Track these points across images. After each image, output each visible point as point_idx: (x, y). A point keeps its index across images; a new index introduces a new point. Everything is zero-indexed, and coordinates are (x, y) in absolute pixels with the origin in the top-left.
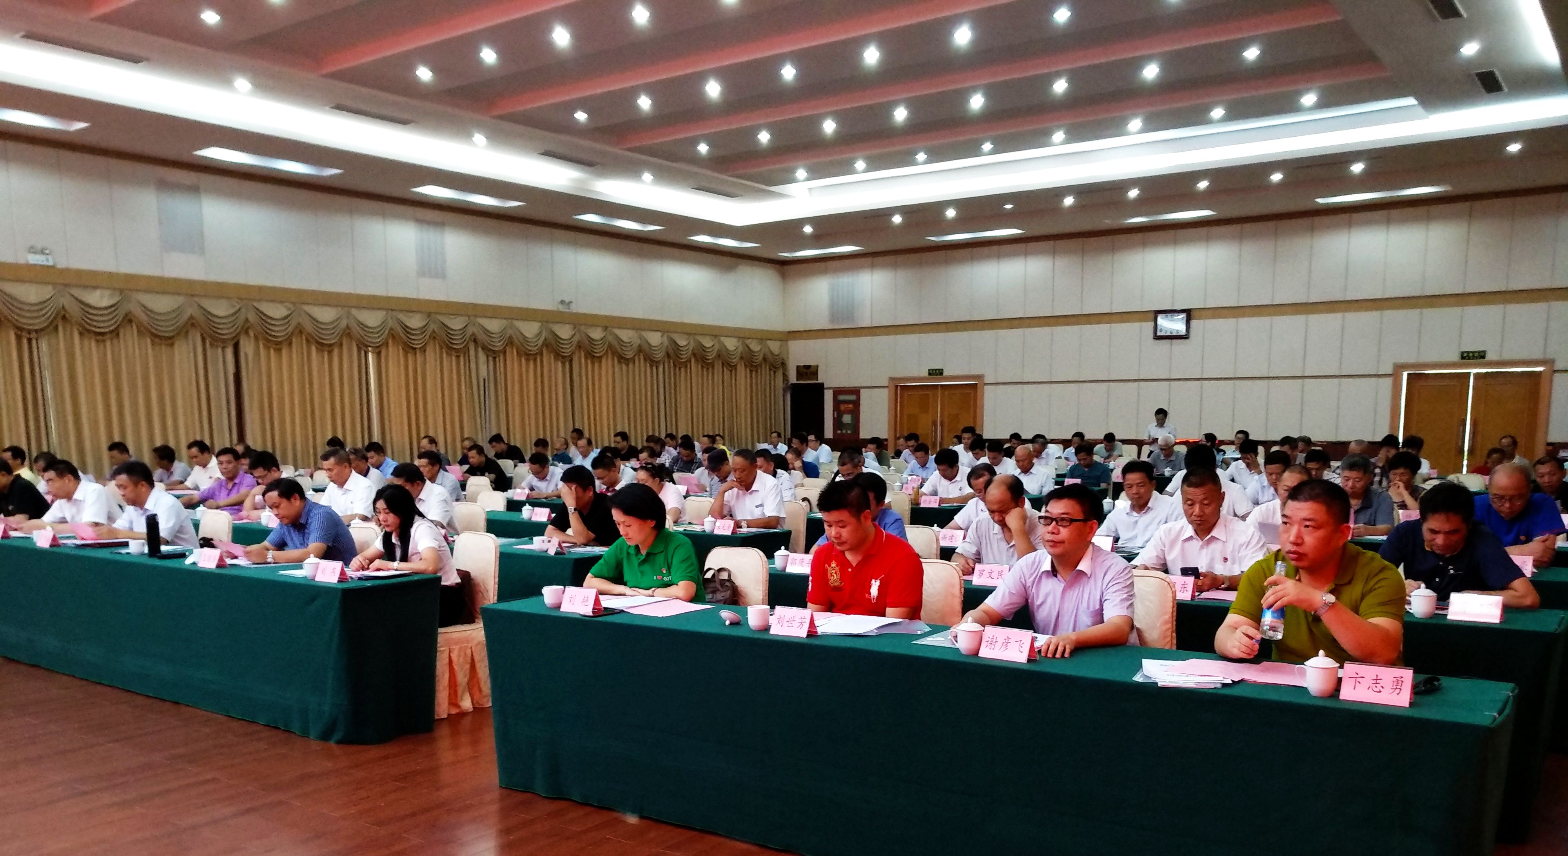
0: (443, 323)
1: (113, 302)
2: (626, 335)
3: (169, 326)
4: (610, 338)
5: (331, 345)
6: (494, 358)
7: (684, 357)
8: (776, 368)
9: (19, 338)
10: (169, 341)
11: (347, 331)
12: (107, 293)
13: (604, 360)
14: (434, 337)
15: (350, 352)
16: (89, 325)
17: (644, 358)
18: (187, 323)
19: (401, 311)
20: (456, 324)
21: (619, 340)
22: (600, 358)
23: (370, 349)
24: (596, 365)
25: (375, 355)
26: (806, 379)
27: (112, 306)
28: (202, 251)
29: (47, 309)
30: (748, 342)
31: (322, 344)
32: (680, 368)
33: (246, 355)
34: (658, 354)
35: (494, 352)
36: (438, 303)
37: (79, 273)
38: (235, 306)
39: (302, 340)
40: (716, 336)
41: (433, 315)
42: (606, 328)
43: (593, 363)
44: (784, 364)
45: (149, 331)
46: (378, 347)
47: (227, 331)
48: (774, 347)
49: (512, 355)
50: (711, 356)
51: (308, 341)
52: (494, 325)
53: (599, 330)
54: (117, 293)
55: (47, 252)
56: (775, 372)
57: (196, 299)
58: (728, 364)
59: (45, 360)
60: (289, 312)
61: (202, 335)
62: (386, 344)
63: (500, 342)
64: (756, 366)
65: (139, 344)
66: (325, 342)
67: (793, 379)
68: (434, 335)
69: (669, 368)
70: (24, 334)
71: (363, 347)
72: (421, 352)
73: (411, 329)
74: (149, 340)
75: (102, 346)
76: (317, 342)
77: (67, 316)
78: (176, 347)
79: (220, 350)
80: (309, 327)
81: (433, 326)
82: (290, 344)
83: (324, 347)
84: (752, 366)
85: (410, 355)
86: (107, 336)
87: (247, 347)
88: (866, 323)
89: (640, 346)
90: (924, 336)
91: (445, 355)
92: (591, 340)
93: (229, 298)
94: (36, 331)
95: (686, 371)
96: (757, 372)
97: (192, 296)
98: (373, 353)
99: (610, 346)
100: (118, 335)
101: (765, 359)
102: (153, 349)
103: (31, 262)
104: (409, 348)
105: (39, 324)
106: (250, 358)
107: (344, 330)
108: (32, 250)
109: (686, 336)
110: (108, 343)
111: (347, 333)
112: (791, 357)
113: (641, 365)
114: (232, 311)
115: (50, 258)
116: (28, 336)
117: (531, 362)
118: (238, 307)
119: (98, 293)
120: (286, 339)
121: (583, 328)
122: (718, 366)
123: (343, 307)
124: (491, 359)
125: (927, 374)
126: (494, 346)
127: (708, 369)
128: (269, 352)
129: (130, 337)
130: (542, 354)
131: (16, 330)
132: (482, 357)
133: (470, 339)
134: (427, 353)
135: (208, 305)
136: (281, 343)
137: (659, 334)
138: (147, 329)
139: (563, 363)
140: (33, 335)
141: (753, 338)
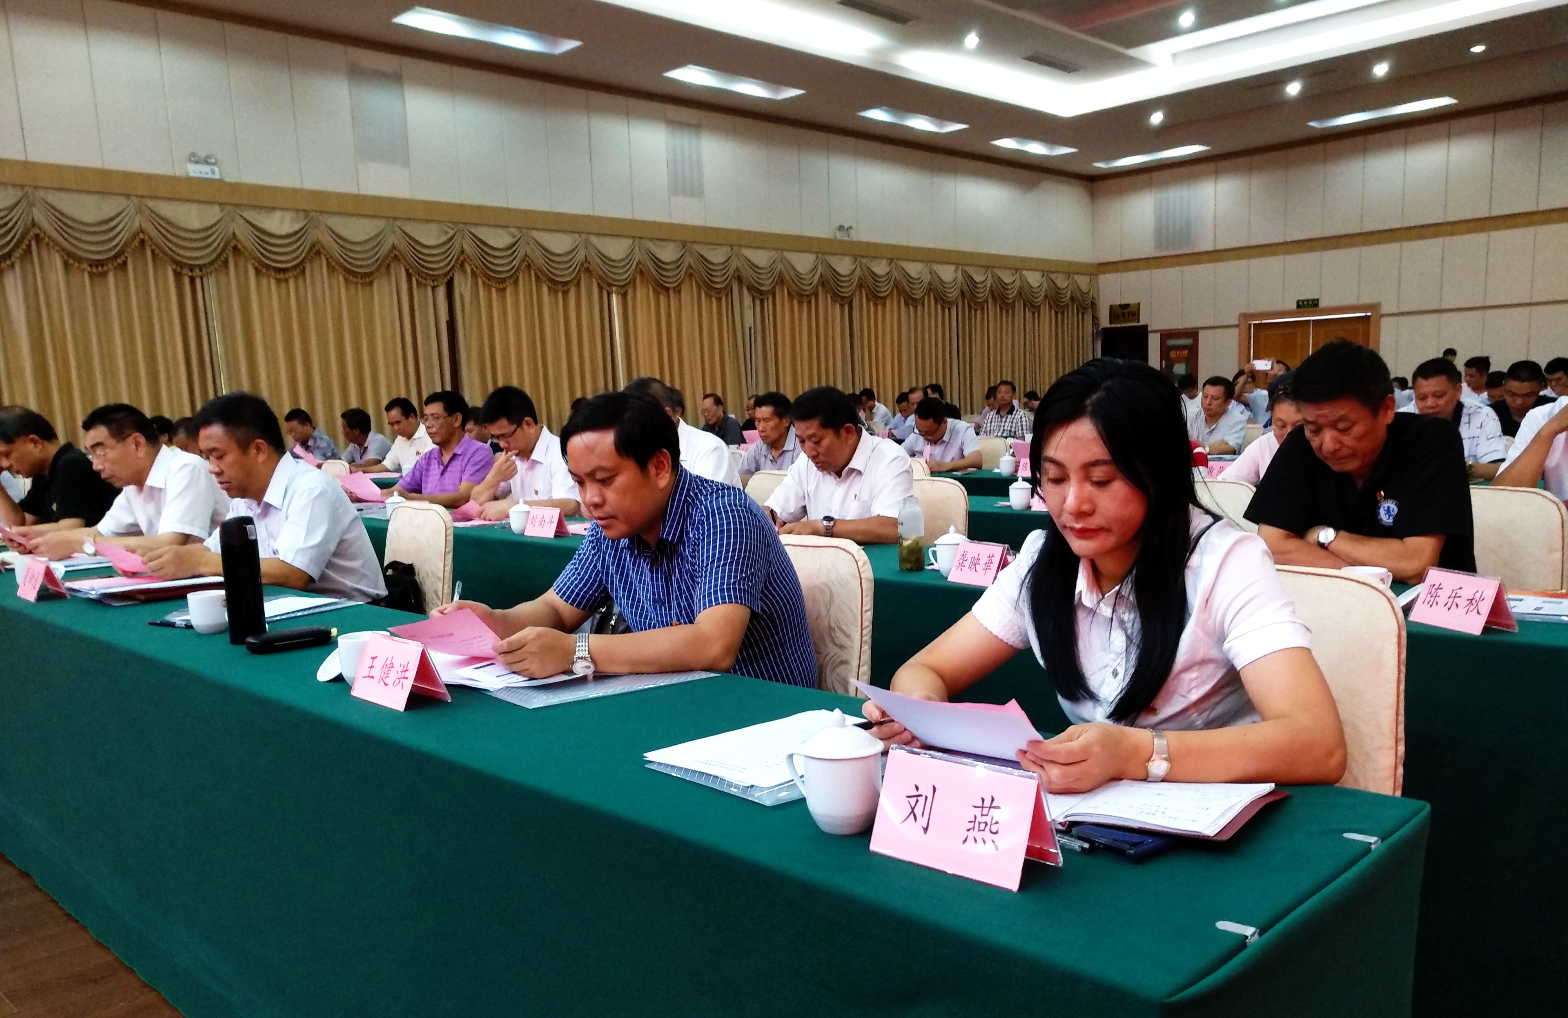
0: (702, 256)
1: (296, 227)
2: (914, 269)
3: (368, 259)
4: (895, 274)
5: (566, 283)
6: (762, 301)
7: (981, 296)
8: (1084, 308)
9: (178, 276)
10: (366, 279)
11: (586, 265)
12: (288, 215)
13: (888, 301)
14: (691, 274)
15: (589, 290)
16: (269, 259)
17: (935, 298)
18: (387, 256)
19: (651, 239)
20: (717, 256)
21: (907, 275)
22: (885, 298)
23: (614, 289)
24: (880, 307)
25: (620, 296)
26: (1124, 322)
27: (296, 233)
28: (406, 161)
29: (214, 237)
30: (1053, 276)
31: (555, 283)
32: (976, 310)
33: (461, 296)
34: (952, 293)
35: (762, 293)
36: (694, 229)
37: (254, 189)
38: (447, 233)
39: (530, 275)
40: (1016, 270)
41: (689, 245)
42: (891, 261)
43: (876, 305)
44: (1094, 305)
45: (342, 266)
46: (624, 286)
47: (439, 266)
48: (1083, 281)
49: (782, 295)
50: (1012, 294)
51: (537, 278)
52: (761, 258)
53: (884, 262)
54: (302, 214)
55: (213, 160)
56: (1083, 314)
57: (398, 223)
58: (1030, 303)
59: (214, 307)
60: (515, 240)
61: (407, 271)
62: (633, 281)
63: (769, 279)
64: (1063, 307)
65: (330, 285)
66: (558, 279)
67: (1105, 322)
68: (691, 271)
69: (963, 309)
70: (185, 271)
71: (605, 286)
72: (674, 291)
73: (664, 263)
74: (341, 278)
75: (284, 285)
76: (551, 281)
77: (240, 246)
78: (375, 284)
79: (429, 289)
80: (539, 260)
81: (689, 259)
82: (516, 282)
83: (558, 287)
84: (1058, 306)
85: (662, 297)
86: (290, 274)
87: (463, 286)
88: (1207, 245)
89: (930, 283)
90: (1289, 258)
91: (703, 296)
92: (874, 275)
93: (439, 222)
94: (201, 266)
95: (983, 313)
96: (1063, 314)
97: (395, 219)
98: (617, 294)
99: (897, 286)
100: (303, 272)
101: (1072, 299)
102: (347, 289)
103: (192, 174)
104: (661, 288)
105: (203, 256)
106: (467, 300)
107: (582, 265)
108: (194, 158)
109: (984, 270)
110: (291, 283)
111: (586, 268)
112: (1102, 293)
113: (931, 306)
114: (444, 239)
115: (216, 169)
116: (190, 274)
117: (805, 306)
118: (451, 233)
119: (278, 215)
120: (511, 276)
121: (864, 261)
122: (1019, 306)
123: (580, 233)
124: (758, 302)
125: (1294, 306)
126: (763, 285)
127: (1007, 311)
128: (490, 293)
129: (319, 272)
130: (816, 295)
131: (174, 267)
132: (748, 300)
133: (733, 276)
134: (683, 292)
135: (415, 230)
136: (503, 280)
137: (952, 268)
138: (338, 263)
139: (842, 306)
140: (197, 272)
141: (1058, 272)
